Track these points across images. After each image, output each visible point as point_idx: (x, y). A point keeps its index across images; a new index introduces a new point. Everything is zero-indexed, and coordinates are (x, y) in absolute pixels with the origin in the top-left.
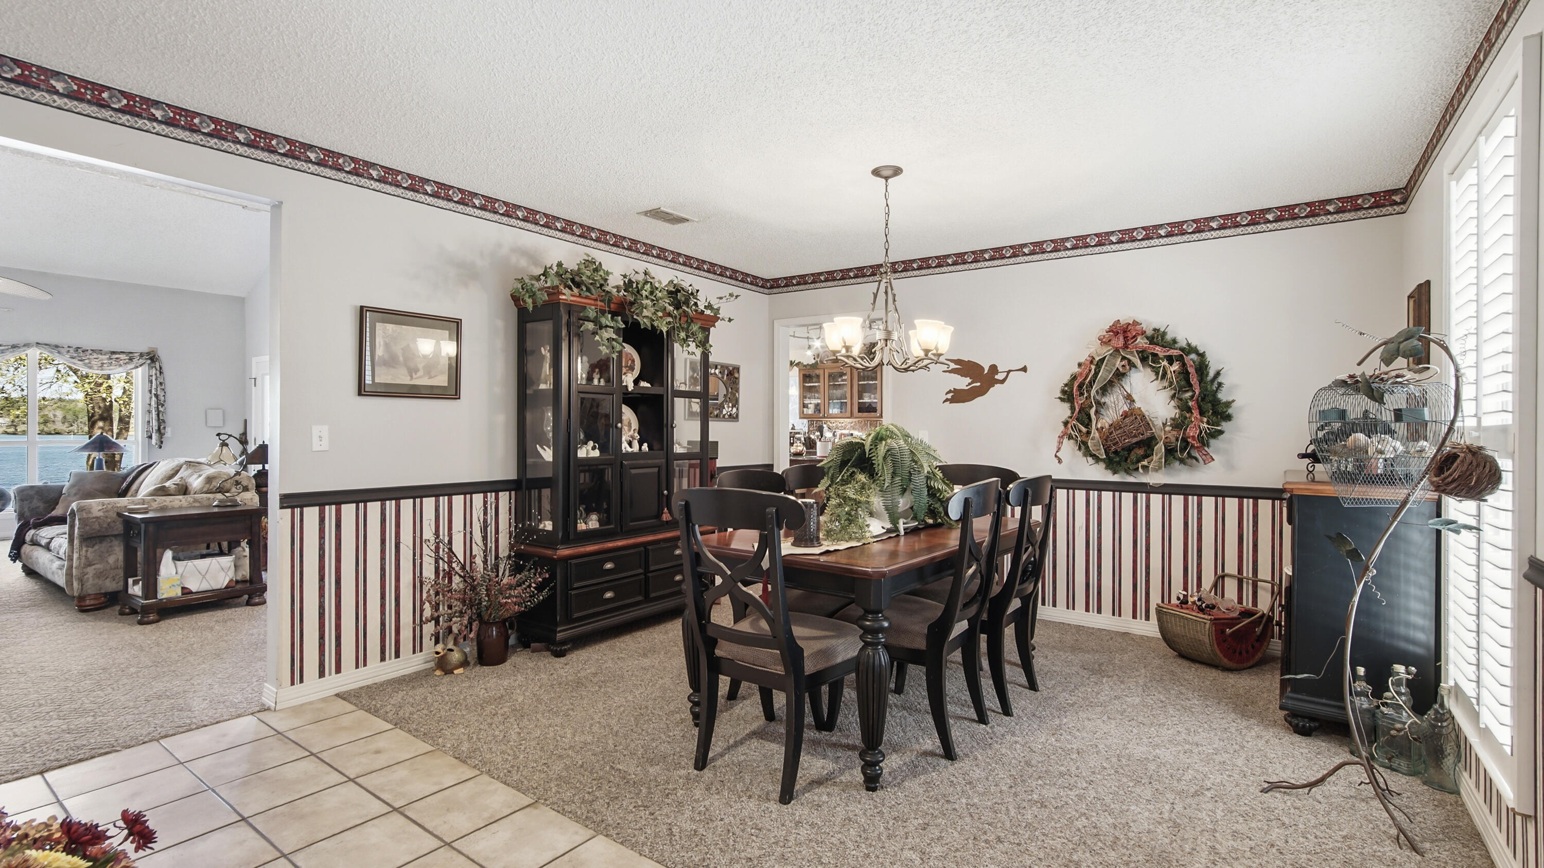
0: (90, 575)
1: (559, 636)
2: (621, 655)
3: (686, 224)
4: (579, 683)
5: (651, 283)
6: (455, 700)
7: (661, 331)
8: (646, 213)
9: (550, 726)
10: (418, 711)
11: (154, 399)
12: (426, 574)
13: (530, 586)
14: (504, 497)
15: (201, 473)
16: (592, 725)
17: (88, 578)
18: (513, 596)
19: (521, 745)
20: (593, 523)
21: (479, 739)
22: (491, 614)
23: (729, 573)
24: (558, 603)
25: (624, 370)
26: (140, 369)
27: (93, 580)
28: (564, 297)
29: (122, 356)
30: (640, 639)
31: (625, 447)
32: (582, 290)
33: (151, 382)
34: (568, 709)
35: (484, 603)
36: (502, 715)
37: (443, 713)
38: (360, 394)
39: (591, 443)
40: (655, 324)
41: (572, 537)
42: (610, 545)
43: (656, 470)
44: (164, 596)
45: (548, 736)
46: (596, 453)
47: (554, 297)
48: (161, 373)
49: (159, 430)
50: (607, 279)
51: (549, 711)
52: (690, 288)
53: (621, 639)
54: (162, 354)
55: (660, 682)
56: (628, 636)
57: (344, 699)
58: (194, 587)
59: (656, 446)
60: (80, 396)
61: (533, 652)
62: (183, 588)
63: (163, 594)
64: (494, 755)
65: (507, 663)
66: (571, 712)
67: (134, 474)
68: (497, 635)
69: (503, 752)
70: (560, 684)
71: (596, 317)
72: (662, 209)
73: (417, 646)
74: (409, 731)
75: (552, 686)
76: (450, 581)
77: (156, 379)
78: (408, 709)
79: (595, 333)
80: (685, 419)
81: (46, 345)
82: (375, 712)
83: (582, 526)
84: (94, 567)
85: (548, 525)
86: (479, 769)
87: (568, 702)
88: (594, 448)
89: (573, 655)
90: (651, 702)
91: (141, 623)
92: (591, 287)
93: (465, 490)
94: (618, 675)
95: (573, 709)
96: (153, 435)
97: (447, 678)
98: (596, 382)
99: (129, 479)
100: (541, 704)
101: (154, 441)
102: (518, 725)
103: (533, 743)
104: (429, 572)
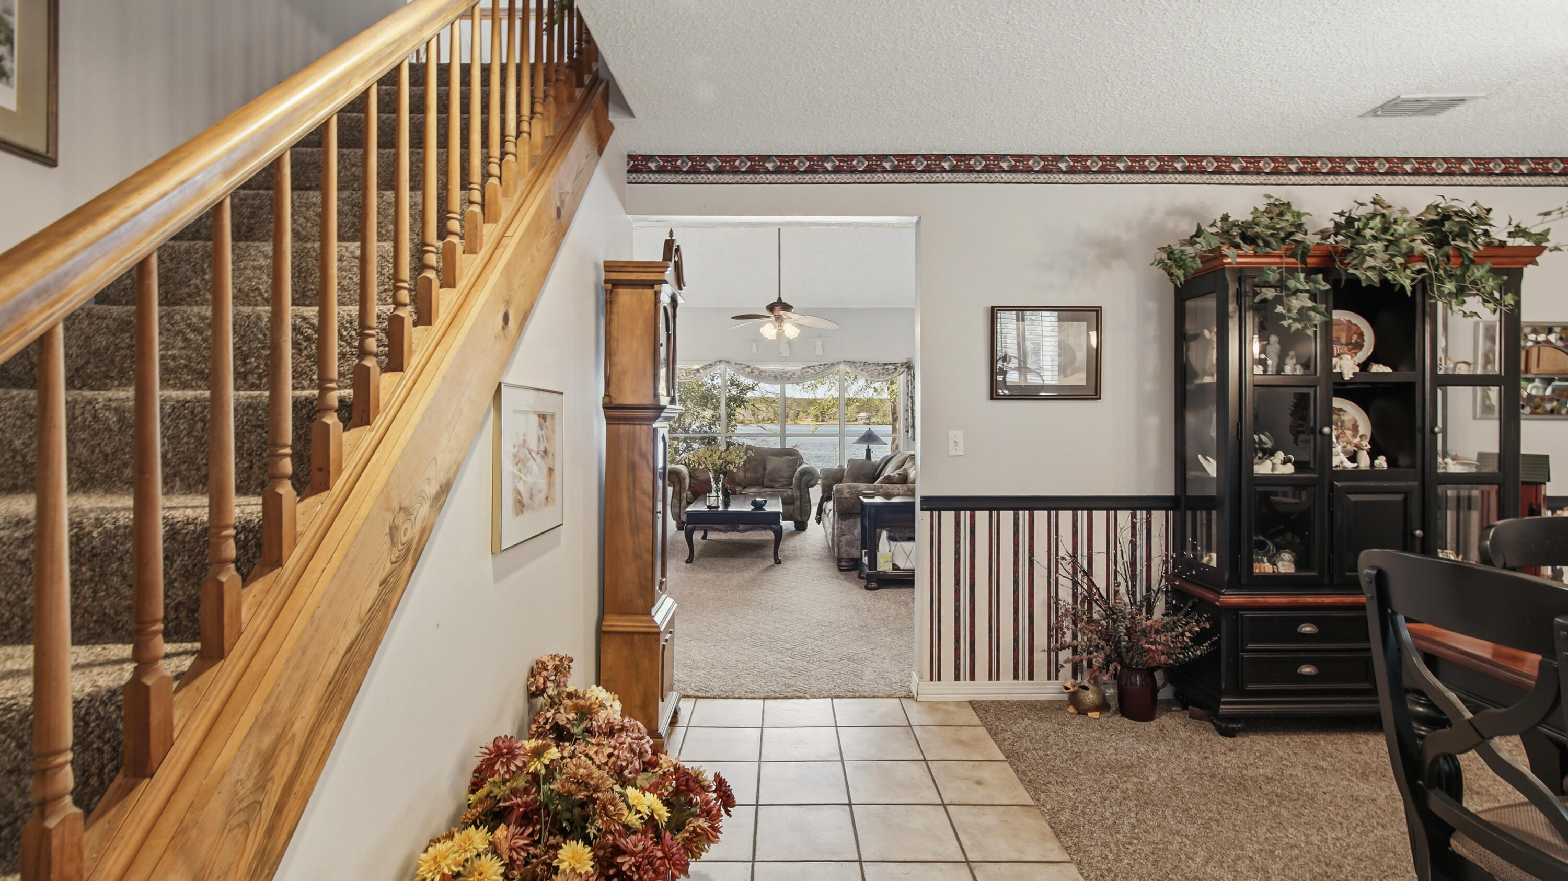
0: (844, 542)
1: (1224, 709)
2: (1322, 763)
3: (1461, 108)
4: (1241, 785)
5: (1383, 216)
6: (1076, 750)
7: (1402, 287)
8: (1374, 112)
9: (1178, 833)
10: (1035, 749)
11: (910, 400)
12: (1062, 595)
13: (1183, 634)
14: (1158, 517)
16: (1238, 858)
17: (842, 545)
18: (1159, 644)
19: (1131, 844)
20: (1286, 565)
21: (1084, 813)
22: (1132, 658)
23: (1468, 715)
24: (1223, 664)
25: (1336, 349)
26: (901, 376)
27: (846, 546)
28: (1229, 260)
29: (891, 367)
30: (1363, 747)
31: (1339, 459)
32: (1258, 245)
33: (908, 386)
34: (1211, 819)
35: (1123, 643)
36: (1123, 792)
37: (1058, 762)
38: (992, 398)
39: (1280, 455)
40: (1389, 276)
41: (1244, 580)
42: (1310, 600)
43: (1399, 497)
44: (881, 568)
45: (1170, 847)
46: (1289, 469)
47: (1216, 263)
49: (913, 425)
50: (1301, 224)
51: (1184, 811)
52: (1474, 209)
53: (1329, 738)
54: (914, 363)
55: (1379, 832)
56: (1344, 737)
57: (974, 709)
58: (900, 564)
59: (1403, 460)
61: (1192, 717)
62: (894, 565)
63: (880, 566)
64: (1093, 843)
65: (1153, 723)
66: (1214, 826)
68: (1141, 684)
69: (1106, 845)
70: (1213, 776)
71: (1281, 280)
72: (1403, 96)
73: (1054, 671)
74: (1017, 771)
75: (1201, 775)
76: (1090, 608)
77: (912, 384)
78: (1026, 743)
79: (1278, 300)
80: (1475, 417)
81: (849, 361)
82: (994, 734)
83: (1264, 567)
84: (845, 536)
85: (1212, 560)
86: (1070, 854)
87: (1214, 808)
88: (1285, 462)
89: (1246, 739)
90: (1350, 861)
91: (867, 588)
92: (1271, 240)
93: (1108, 504)
94: (1307, 794)
95: (1218, 821)
96: (910, 429)
97: (1079, 720)
98: (1288, 370)
100: (1177, 796)
101: (909, 435)
102: (1137, 814)
103: (1147, 849)
104: (1065, 594)
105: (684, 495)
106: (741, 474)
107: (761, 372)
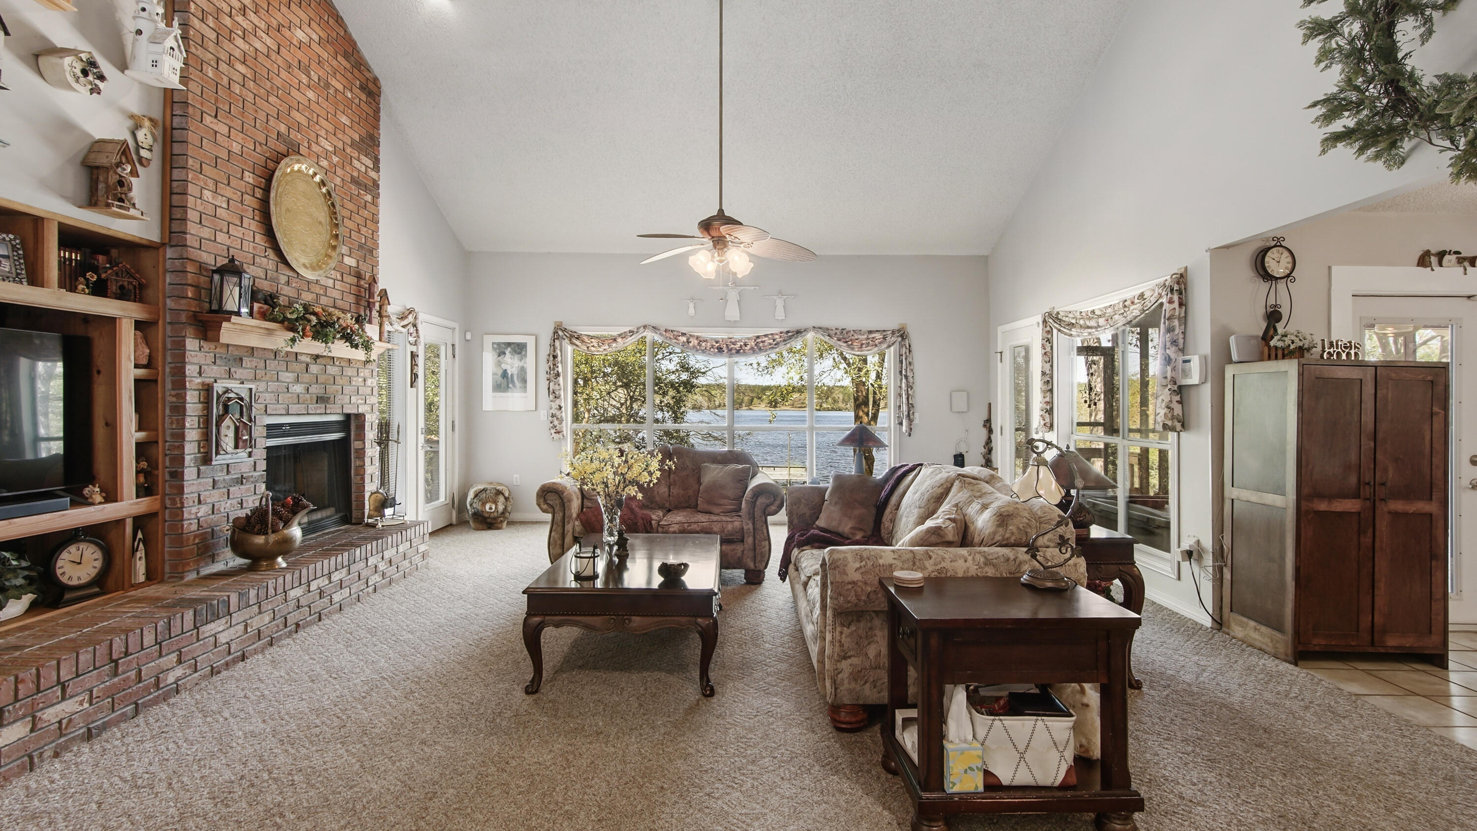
0: (845, 675)
11: (904, 380)
15: (985, 500)
17: (843, 679)
26: (892, 348)
27: (849, 683)
29: (878, 336)
33: (901, 362)
44: (956, 789)
48: (910, 351)
49: (908, 416)
54: (910, 330)
58: (1005, 776)
60: (847, 382)
62: (987, 773)
63: (954, 784)
67: (892, 482)
77: (906, 359)
81: (820, 328)
84: (849, 661)
96: (904, 421)
99: (888, 487)
101: (904, 428)
105: (569, 527)
106: (663, 490)
107: (700, 340)
